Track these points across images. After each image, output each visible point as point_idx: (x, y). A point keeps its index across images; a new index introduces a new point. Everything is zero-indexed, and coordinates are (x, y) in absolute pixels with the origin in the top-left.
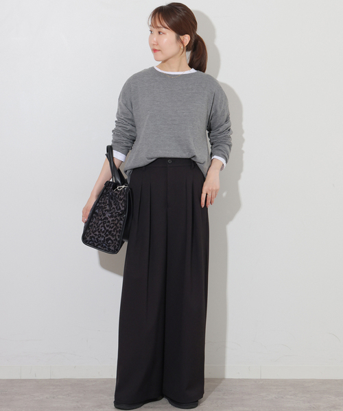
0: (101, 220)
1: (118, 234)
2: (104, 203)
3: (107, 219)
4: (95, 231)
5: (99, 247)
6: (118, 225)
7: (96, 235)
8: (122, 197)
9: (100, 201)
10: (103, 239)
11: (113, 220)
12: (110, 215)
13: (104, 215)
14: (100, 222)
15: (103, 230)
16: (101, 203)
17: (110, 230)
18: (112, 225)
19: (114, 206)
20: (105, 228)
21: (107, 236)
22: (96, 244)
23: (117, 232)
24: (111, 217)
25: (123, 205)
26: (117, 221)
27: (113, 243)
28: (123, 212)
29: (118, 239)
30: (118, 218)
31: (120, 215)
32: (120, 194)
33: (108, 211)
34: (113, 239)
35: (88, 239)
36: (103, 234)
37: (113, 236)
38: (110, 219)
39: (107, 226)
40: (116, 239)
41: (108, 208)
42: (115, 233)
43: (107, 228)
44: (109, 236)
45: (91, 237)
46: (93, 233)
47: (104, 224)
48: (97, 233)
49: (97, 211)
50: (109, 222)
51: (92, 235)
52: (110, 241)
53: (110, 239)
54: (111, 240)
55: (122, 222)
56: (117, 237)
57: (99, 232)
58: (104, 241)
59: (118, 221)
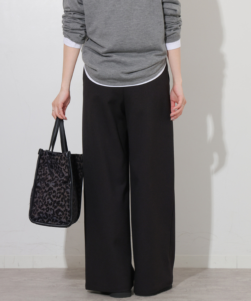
0: (46, 191)
1: (67, 204)
2: (44, 174)
3: (52, 189)
4: (42, 206)
5: (50, 222)
6: (65, 194)
7: (43, 209)
8: (63, 162)
9: (40, 173)
10: (52, 212)
11: (58, 189)
12: (54, 184)
13: (48, 185)
14: (45, 194)
15: (50, 202)
16: (41, 175)
17: (57, 200)
18: (59, 195)
19: (56, 175)
20: (52, 200)
21: (56, 207)
22: (45, 220)
23: (65, 202)
24: (55, 186)
25: (67, 170)
26: (63, 191)
27: (63, 214)
28: (68, 178)
29: (69, 209)
30: (64, 186)
31: (65, 182)
32: (61, 159)
33: (50, 181)
34: (63, 210)
35: (36, 216)
36: (51, 207)
37: (62, 206)
38: (55, 189)
39: (54, 197)
40: (66, 210)
41: (50, 178)
42: (63, 203)
43: (54, 199)
44: (59, 207)
45: (39, 214)
46: (40, 208)
47: (50, 195)
48: (45, 207)
49: (39, 185)
50: (54, 192)
51: (40, 210)
52: (60, 213)
53: (59, 210)
54: (61, 211)
55: (68, 190)
56: (67, 208)
57: (47, 205)
58: (53, 214)
59: (65, 190)
